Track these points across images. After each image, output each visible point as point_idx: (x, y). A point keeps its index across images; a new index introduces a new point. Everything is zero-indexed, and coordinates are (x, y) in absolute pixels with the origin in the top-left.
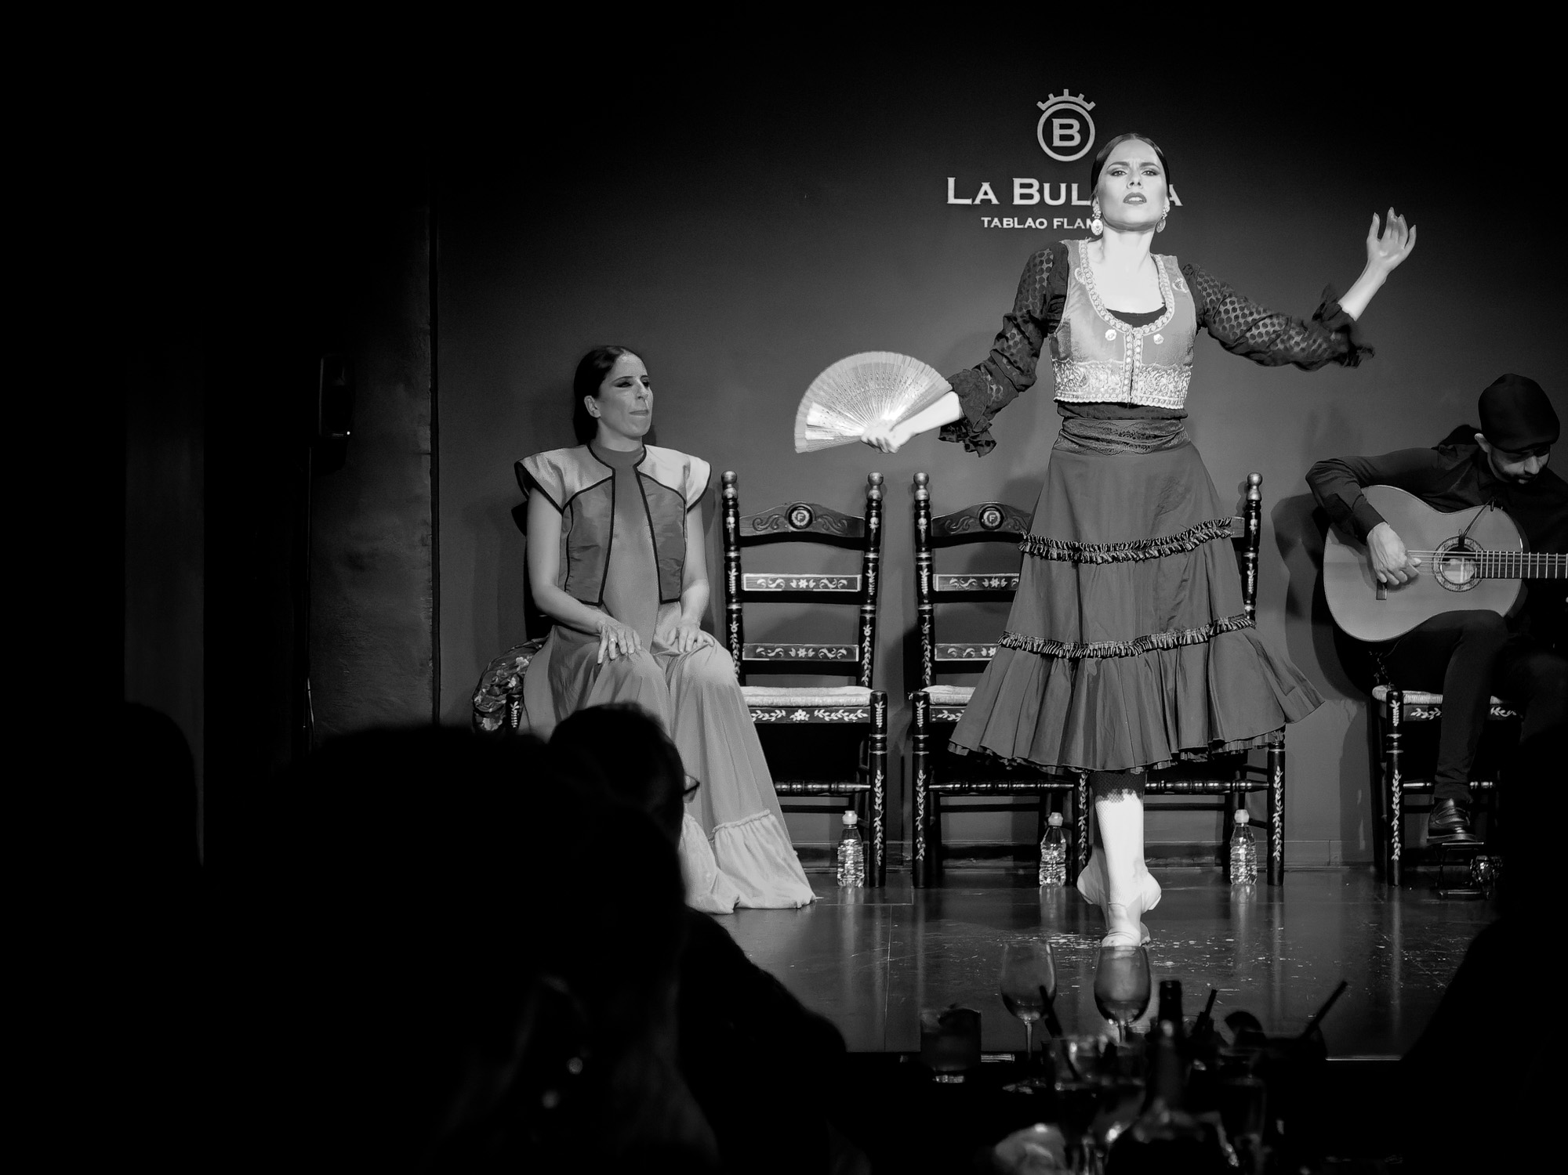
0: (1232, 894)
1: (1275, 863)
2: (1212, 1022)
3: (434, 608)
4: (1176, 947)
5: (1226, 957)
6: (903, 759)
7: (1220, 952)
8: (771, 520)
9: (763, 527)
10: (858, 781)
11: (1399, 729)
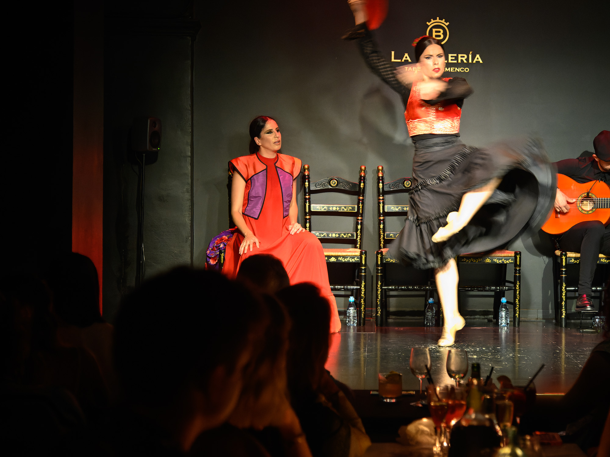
0: (500, 330)
1: (517, 318)
2: (492, 379)
3: (191, 216)
4: (477, 350)
5: (497, 355)
6: (372, 276)
7: (495, 352)
8: (322, 184)
9: (320, 186)
10: (355, 285)
11: (565, 267)
